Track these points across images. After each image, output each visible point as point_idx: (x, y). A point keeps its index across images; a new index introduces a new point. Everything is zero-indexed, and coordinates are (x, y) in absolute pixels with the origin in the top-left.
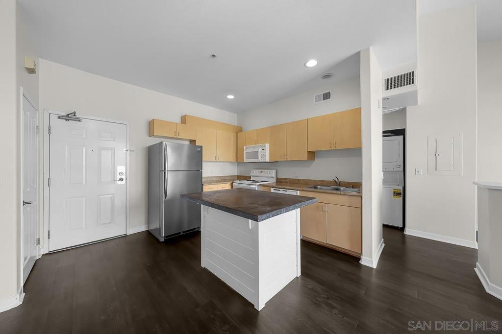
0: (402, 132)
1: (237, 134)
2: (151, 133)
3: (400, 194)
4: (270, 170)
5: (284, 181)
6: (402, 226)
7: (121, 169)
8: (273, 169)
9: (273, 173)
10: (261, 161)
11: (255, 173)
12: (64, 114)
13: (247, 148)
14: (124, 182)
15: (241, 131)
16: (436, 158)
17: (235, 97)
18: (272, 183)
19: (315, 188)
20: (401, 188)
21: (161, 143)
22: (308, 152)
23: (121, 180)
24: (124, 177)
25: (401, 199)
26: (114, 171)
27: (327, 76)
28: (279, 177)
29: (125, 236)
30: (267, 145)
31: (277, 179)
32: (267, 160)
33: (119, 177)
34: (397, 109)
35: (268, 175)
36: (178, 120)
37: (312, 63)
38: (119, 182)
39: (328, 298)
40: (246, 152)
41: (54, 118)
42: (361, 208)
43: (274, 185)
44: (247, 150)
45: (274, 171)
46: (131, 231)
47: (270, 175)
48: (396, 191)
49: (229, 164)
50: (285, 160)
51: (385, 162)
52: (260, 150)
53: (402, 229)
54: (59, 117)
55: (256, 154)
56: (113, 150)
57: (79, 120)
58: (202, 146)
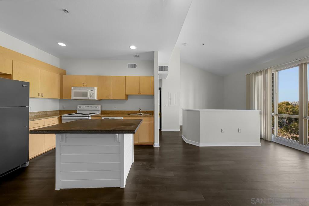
1: (63, 76)
3: (160, 115)
4: (96, 106)
5: (107, 112)
6: (160, 128)
8: (99, 105)
9: (99, 108)
10: (90, 98)
11: (81, 108)
13: (74, 88)
15: (65, 74)
16: (171, 100)
17: (66, 46)
18: (99, 114)
19: (129, 115)
22: (126, 95)
27: (137, 56)
28: (103, 109)
30: (96, 88)
31: (102, 111)
32: (96, 99)
35: (94, 109)
37: (133, 47)
39: (151, 165)
42: (154, 122)
43: (100, 115)
44: (74, 90)
45: (100, 106)
47: (96, 109)
49: (50, 100)
50: (110, 99)
52: (89, 91)
53: (160, 130)
55: (85, 94)
58: (29, 83)
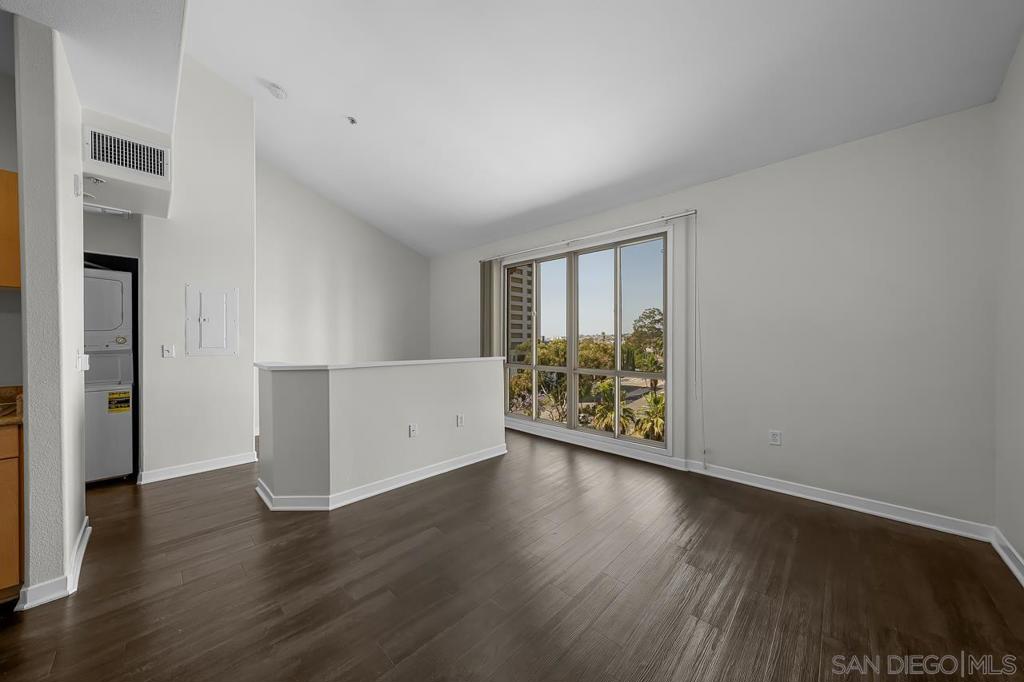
0: (130, 266)
3: (127, 401)
6: (131, 472)
16: (201, 326)
20: (128, 388)
25: (128, 412)
34: (120, 210)
48: (115, 396)
51: (89, 328)
53: (133, 478)
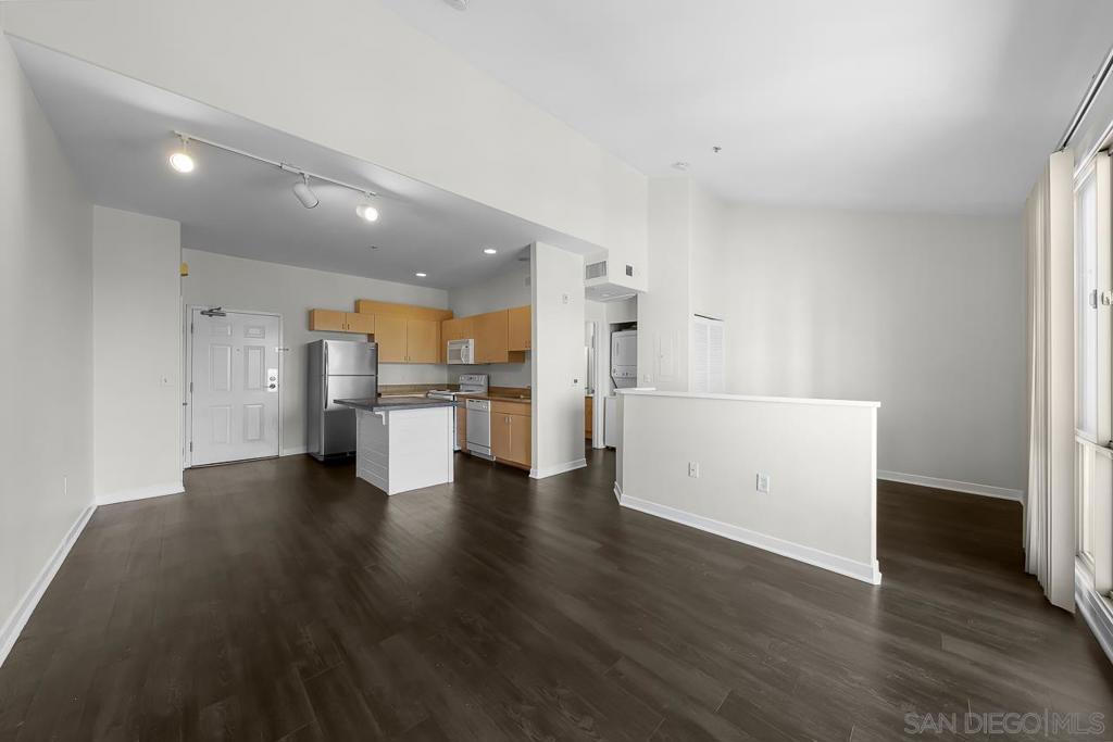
1: (441, 323)
2: (311, 327)
4: (479, 376)
7: (272, 372)
8: (482, 375)
9: (482, 380)
10: (466, 363)
11: (463, 379)
12: (207, 309)
13: (451, 344)
14: (276, 389)
15: (449, 318)
16: (660, 361)
21: (321, 341)
22: (509, 352)
23: (273, 386)
24: (275, 383)
26: (264, 374)
28: (491, 384)
29: (278, 457)
30: (471, 341)
31: (489, 388)
32: (471, 362)
33: (270, 383)
35: (477, 383)
36: (350, 307)
38: (270, 390)
40: (451, 351)
41: (197, 314)
44: (450, 347)
45: (483, 377)
46: (285, 453)
47: (479, 383)
50: (489, 361)
52: (464, 347)
54: (202, 313)
55: (457, 354)
56: (262, 349)
57: (223, 315)
